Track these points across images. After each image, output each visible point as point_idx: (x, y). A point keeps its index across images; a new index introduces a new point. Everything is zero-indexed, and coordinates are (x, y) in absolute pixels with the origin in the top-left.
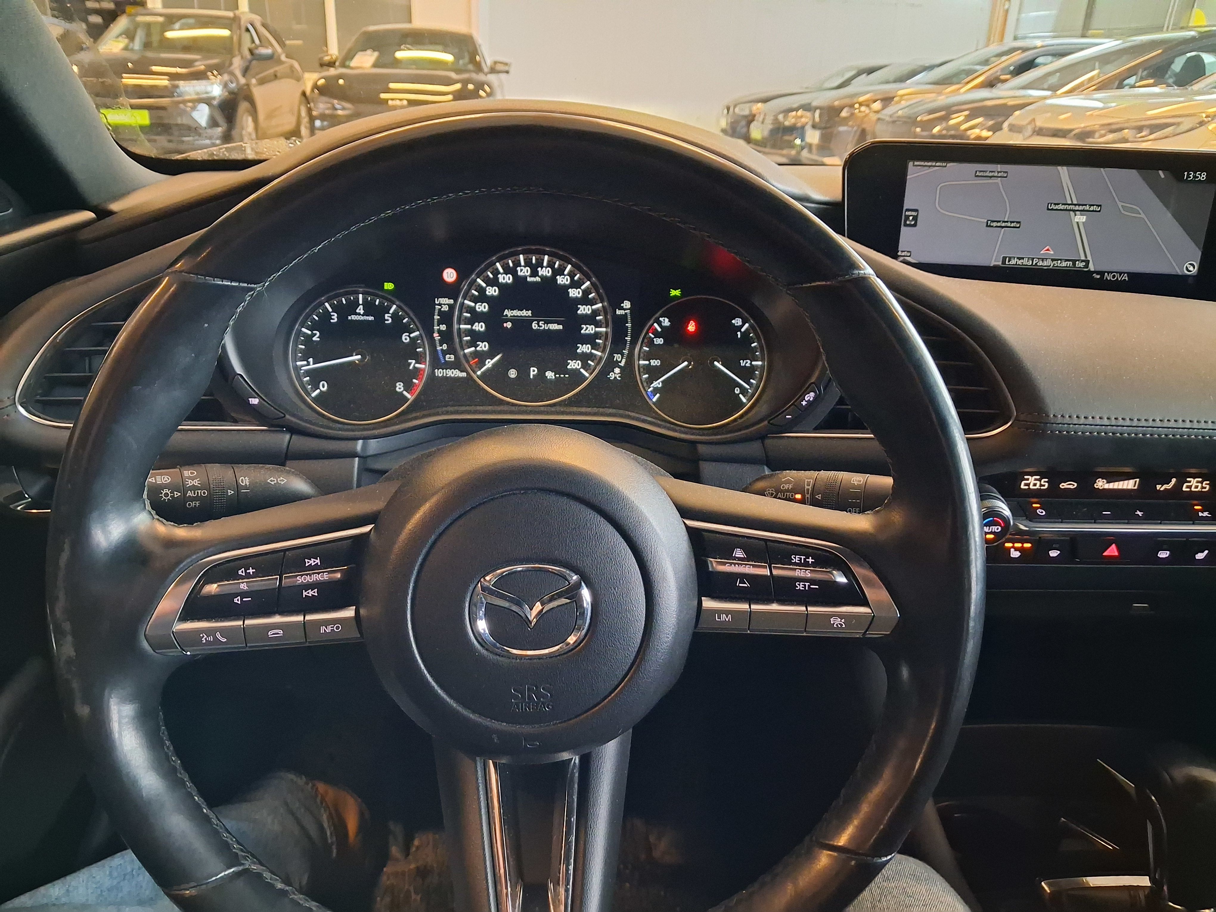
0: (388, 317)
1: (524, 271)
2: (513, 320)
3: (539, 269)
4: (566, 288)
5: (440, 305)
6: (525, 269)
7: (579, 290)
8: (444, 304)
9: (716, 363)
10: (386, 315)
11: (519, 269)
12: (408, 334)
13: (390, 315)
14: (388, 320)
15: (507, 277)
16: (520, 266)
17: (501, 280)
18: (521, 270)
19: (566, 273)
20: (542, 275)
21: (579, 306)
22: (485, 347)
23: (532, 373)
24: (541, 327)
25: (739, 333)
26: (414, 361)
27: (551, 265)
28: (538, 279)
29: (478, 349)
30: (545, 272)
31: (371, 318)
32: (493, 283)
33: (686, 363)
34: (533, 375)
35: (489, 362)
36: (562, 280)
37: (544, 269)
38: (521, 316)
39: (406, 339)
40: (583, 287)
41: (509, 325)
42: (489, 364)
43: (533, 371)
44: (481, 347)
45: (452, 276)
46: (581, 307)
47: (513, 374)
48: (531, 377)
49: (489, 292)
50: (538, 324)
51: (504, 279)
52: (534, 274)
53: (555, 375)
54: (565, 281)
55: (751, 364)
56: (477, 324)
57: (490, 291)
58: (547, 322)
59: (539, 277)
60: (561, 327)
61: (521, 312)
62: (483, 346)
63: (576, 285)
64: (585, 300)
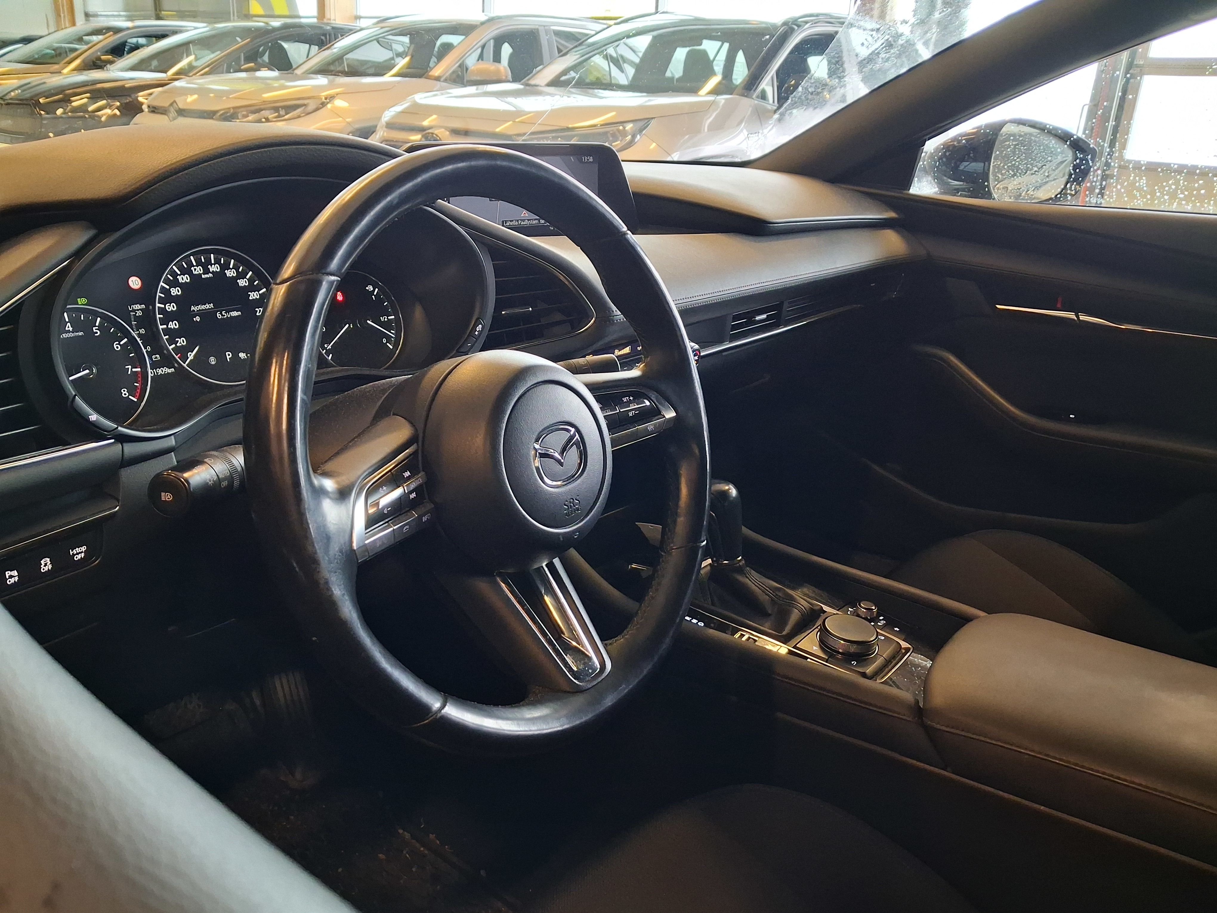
0: (96, 329)
1: (198, 270)
2: (200, 313)
3: (209, 266)
4: (234, 280)
5: (134, 311)
6: (198, 268)
7: (245, 279)
8: (138, 310)
9: (368, 321)
10: (94, 328)
11: (192, 268)
12: (117, 343)
13: (97, 328)
14: (97, 333)
15: (185, 278)
16: (194, 266)
17: (180, 281)
18: (195, 270)
19: (231, 267)
20: (213, 271)
21: (249, 293)
22: (184, 342)
23: (228, 357)
24: (225, 316)
25: (373, 297)
26: (130, 367)
27: (217, 262)
28: (211, 275)
29: (178, 345)
30: (215, 268)
31: (81, 334)
32: (175, 283)
33: (347, 325)
34: (229, 358)
35: (190, 355)
36: (231, 273)
37: (213, 266)
38: (206, 309)
39: (117, 347)
40: (248, 277)
41: (198, 319)
42: (191, 356)
43: (229, 356)
44: (180, 343)
45: (137, 284)
46: (251, 294)
47: (213, 361)
48: (228, 360)
49: (174, 293)
50: (221, 313)
51: (183, 280)
52: (207, 271)
53: (246, 355)
54: (232, 274)
55: (387, 318)
56: (171, 323)
57: (174, 291)
58: (228, 312)
59: (211, 273)
60: (239, 313)
61: (205, 306)
62: (182, 342)
63: (242, 276)
64: (252, 288)
